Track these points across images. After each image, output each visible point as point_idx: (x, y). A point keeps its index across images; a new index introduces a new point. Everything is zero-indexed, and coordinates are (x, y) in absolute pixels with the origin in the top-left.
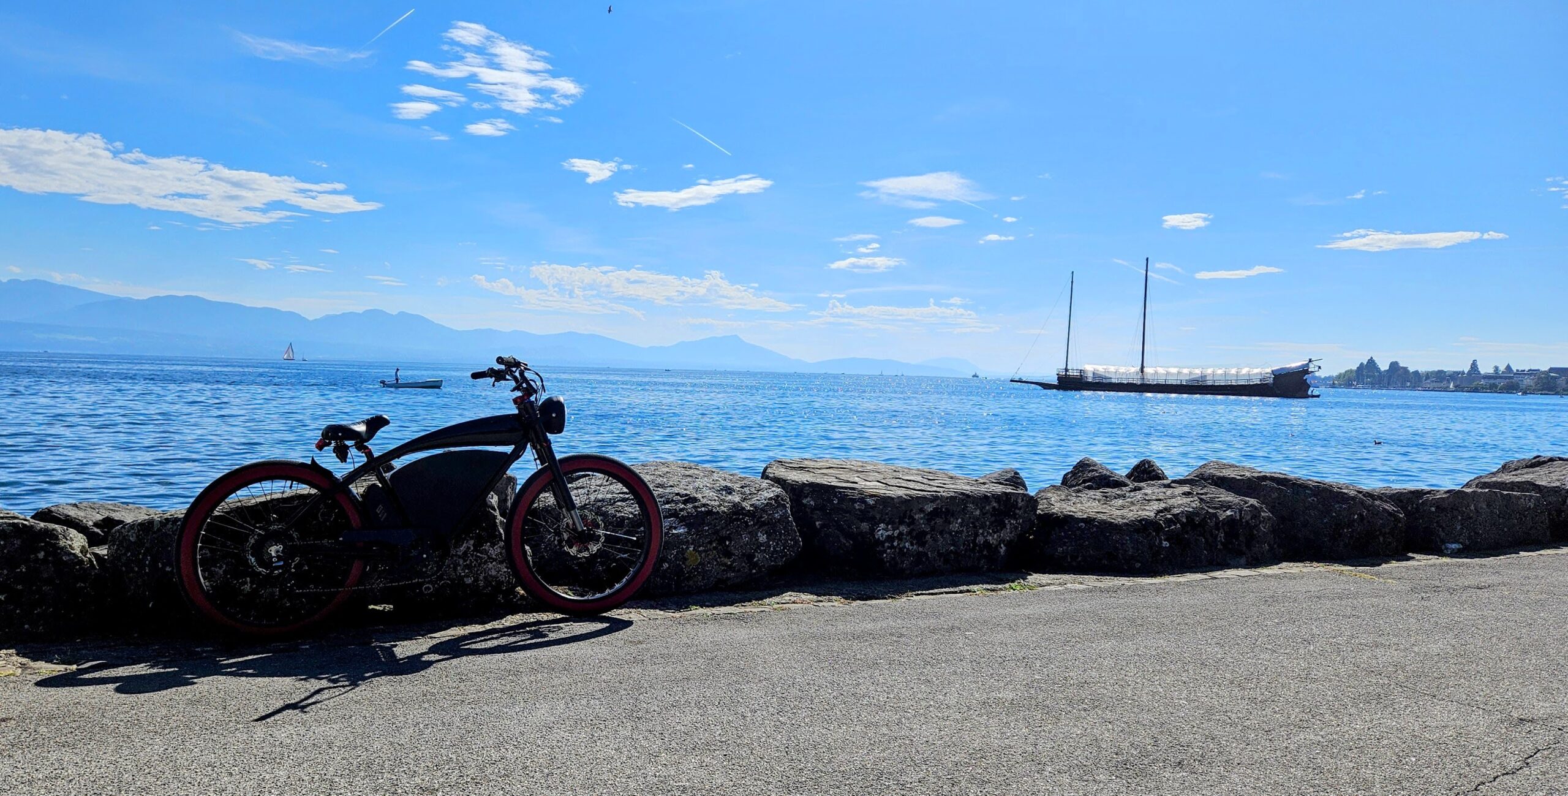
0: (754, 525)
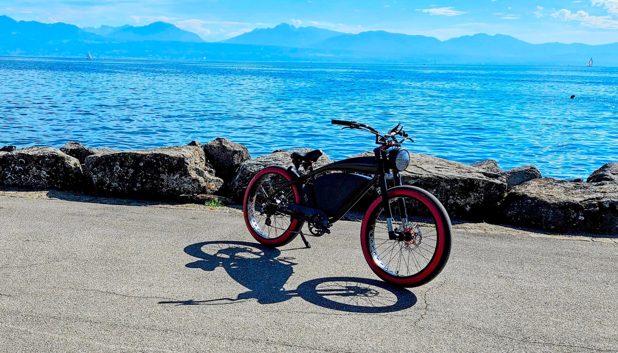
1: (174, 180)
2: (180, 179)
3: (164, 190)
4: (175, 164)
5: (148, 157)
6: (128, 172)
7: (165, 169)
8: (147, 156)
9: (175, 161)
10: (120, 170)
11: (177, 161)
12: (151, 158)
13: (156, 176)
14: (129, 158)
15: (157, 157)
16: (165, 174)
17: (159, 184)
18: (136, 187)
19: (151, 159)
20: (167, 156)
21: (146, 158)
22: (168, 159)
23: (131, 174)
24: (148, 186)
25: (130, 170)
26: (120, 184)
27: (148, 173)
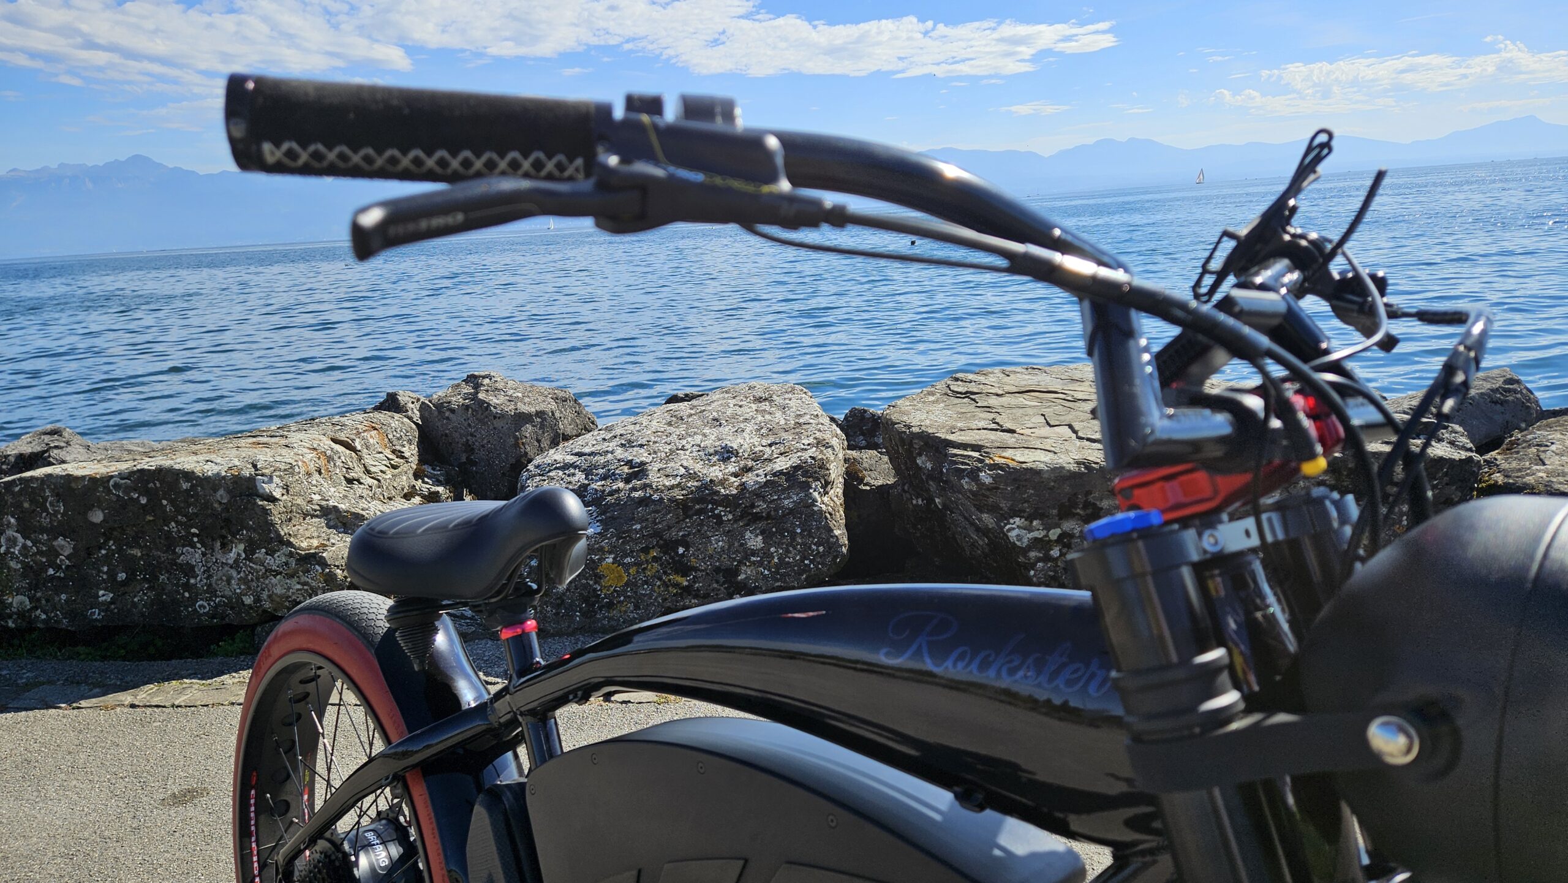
0: (736, 520)
1: (231, 567)
2: (251, 560)
3: (200, 606)
4: (220, 503)
5: (117, 486)
6: (53, 553)
7: (188, 527)
8: (111, 483)
9: (221, 492)
10: (24, 546)
11: (229, 491)
12: (127, 490)
13: (164, 557)
14: (45, 499)
15: (151, 485)
16: (193, 546)
17: (177, 585)
18: (96, 604)
19: (128, 494)
20: (189, 475)
21: (109, 492)
22: (192, 486)
23: (67, 558)
24: (141, 597)
25: (60, 541)
26: (39, 600)
27: (131, 547)
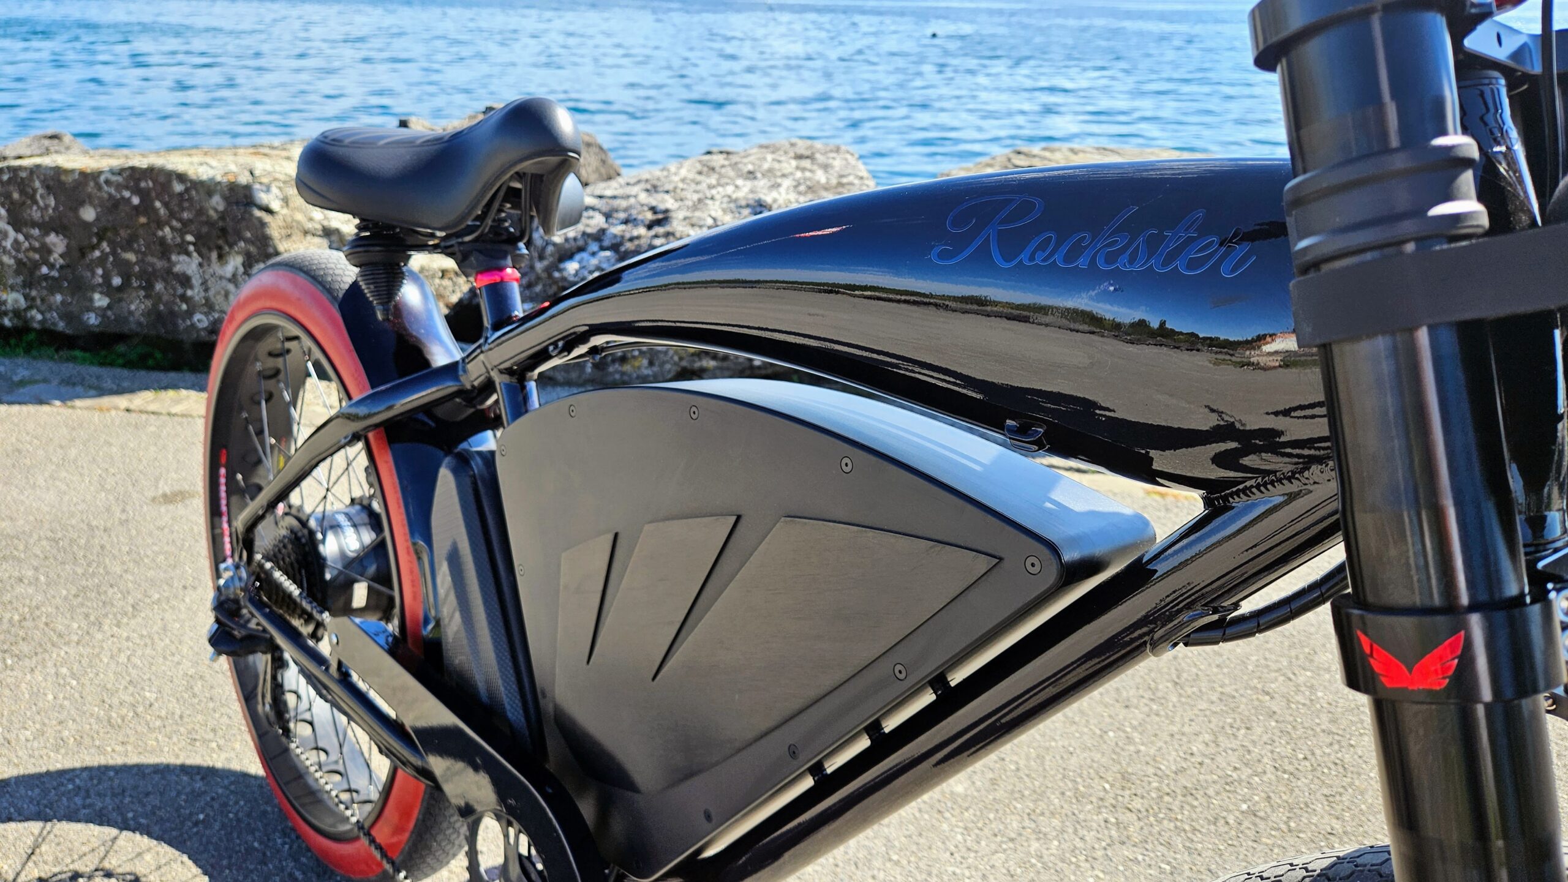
1: (229, 280)
4: (216, 210)
5: (108, 182)
6: (46, 250)
7: (182, 233)
8: (102, 178)
9: (217, 198)
10: (16, 241)
11: (225, 198)
12: (119, 187)
13: (160, 264)
14: (35, 191)
15: (143, 184)
16: (188, 254)
17: (174, 296)
18: (90, 309)
19: (120, 193)
20: (182, 177)
21: (99, 188)
22: (187, 190)
23: (61, 256)
24: (137, 306)
25: (52, 238)
26: (33, 299)
27: (124, 250)
